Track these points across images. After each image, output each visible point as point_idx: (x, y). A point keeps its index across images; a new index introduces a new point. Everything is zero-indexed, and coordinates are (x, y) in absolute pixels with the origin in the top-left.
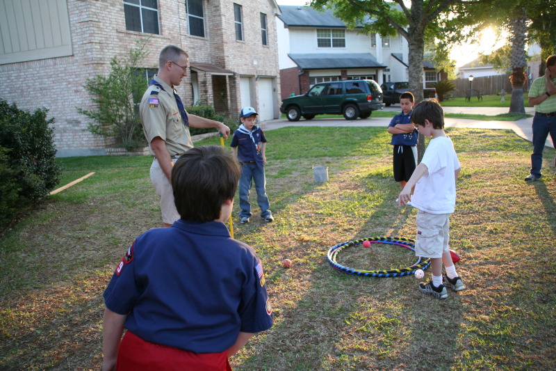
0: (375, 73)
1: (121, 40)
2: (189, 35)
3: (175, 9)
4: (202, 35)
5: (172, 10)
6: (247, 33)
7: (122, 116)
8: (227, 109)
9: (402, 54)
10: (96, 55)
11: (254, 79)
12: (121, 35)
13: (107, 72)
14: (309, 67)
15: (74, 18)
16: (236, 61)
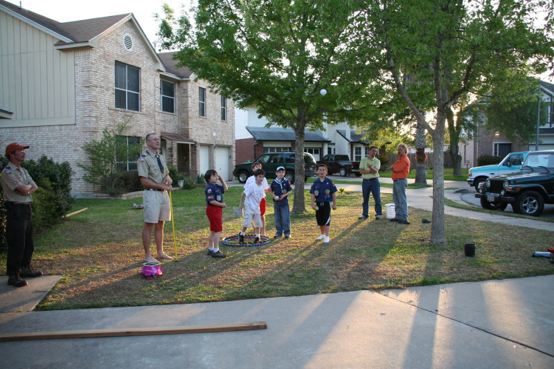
0: (321, 146)
1: (110, 115)
2: (161, 111)
3: (152, 92)
4: (172, 111)
5: (150, 93)
6: (208, 110)
7: (109, 170)
8: (188, 170)
9: (345, 131)
10: (92, 125)
11: (212, 148)
12: (111, 111)
13: (99, 138)
14: (264, 138)
15: (79, 99)
16: (198, 132)
